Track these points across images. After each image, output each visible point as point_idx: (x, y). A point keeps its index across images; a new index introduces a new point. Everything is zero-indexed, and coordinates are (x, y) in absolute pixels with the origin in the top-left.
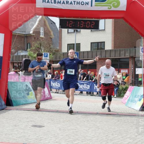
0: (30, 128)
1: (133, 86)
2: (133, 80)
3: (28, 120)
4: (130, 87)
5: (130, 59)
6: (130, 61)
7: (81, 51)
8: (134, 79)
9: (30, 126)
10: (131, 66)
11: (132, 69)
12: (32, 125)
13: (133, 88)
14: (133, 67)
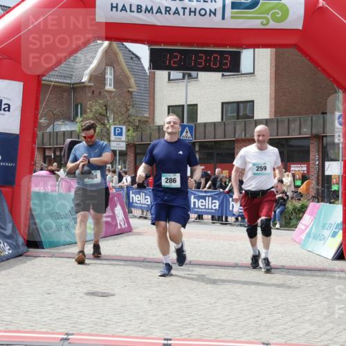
0: (81, 297)
1: (318, 202)
2: (318, 189)
3: (76, 281)
4: (312, 205)
5: (311, 141)
6: (311, 146)
7: (199, 121)
8: (320, 187)
9: (82, 295)
10: (314, 156)
11: (317, 163)
12: (85, 291)
13: (318, 208)
14: (319, 160)
